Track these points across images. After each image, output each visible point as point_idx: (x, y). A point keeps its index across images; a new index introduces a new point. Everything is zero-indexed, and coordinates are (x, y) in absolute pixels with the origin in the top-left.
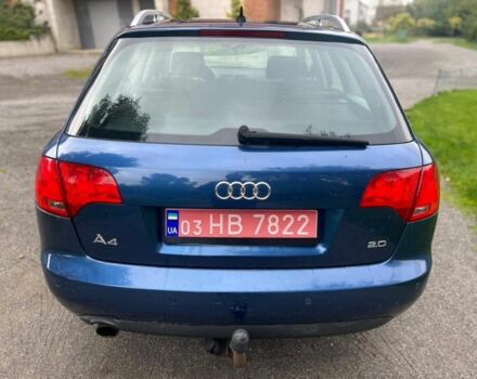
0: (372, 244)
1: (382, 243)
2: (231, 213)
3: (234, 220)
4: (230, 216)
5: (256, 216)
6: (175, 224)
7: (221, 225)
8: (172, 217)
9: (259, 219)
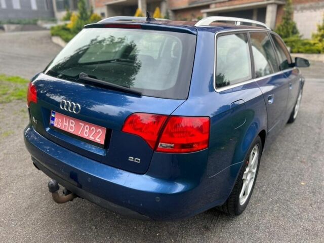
0: (131, 159)
1: (138, 160)
2: (72, 120)
3: (72, 123)
4: (71, 121)
5: (80, 124)
6: (53, 119)
7: (67, 124)
8: (53, 116)
9: (82, 125)
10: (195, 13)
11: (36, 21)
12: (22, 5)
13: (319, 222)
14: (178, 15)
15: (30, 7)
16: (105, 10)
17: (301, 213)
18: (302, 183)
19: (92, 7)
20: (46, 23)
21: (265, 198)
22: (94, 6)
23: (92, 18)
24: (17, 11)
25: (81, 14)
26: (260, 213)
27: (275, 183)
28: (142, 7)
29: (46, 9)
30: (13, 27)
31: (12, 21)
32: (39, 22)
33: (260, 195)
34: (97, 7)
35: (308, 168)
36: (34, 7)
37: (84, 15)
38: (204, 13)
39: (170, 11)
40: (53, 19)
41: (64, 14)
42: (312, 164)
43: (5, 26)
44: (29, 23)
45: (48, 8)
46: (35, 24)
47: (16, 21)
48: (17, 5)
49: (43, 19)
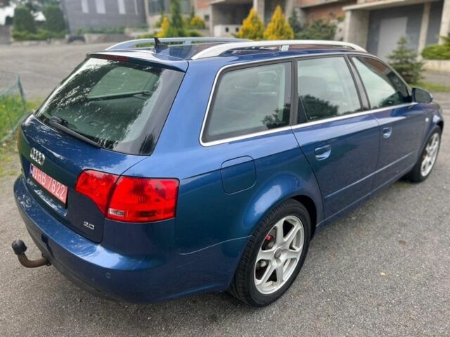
10: (335, 11)
11: (123, 28)
12: (107, 9)
13: (377, 332)
14: (311, 15)
15: (117, 10)
16: (209, 11)
17: (357, 315)
18: (383, 274)
19: (193, 8)
20: (135, 31)
21: (315, 288)
22: (196, 7)
23: (192, 23)
24: (101, 16)
25: (174, 19)
26: (297, 307)
27: (342, 269)
28: (259, 6)
29: (137, 13)
30: (95, 37)
31: (95, 29)
32: (127, 30)
33: (311, 283)
34: (200, 7)
35: (405, 253)
36: (122, 10)
37: (177, 21)
38: (347, 11)
39: (298, 10)
40: (143, 25)
41: (157, 18)
42: (415, 246)
43: (86, 36)
44: (113, 32)
45: (139, 11)
46: (122, 33)
47: (99, 29)
48: (101, 9)
49: (131, 27)
